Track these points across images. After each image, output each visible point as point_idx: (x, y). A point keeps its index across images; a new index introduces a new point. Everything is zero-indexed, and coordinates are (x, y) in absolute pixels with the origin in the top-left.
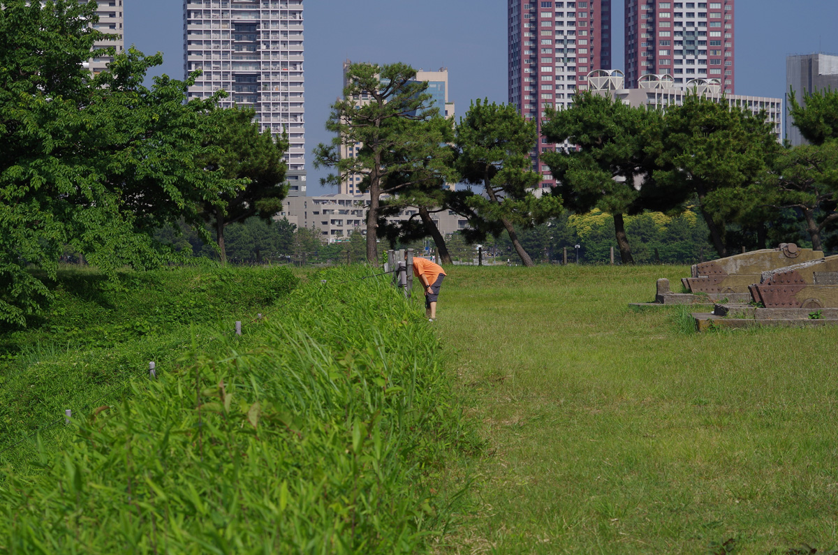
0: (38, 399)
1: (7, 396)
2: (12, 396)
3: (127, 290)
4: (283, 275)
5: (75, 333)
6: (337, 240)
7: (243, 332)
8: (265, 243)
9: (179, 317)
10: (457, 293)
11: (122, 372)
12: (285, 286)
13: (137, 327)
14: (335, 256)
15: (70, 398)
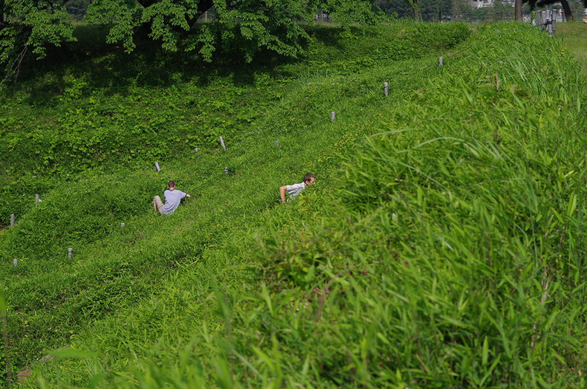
0: (311, 106)
1: (290, 104)
2: (294, 104)
3: (357, 38)
4: (460, 28)
5: (324, 65)
6: (484, 5)
7: (444, 63)
8: (433, 8)
9: (392, 56)
10: (579, 41)
11: (363, 90)
12: (462, 36)
13: (365, 62)
14: (482, 17)
15: (332, 105)
